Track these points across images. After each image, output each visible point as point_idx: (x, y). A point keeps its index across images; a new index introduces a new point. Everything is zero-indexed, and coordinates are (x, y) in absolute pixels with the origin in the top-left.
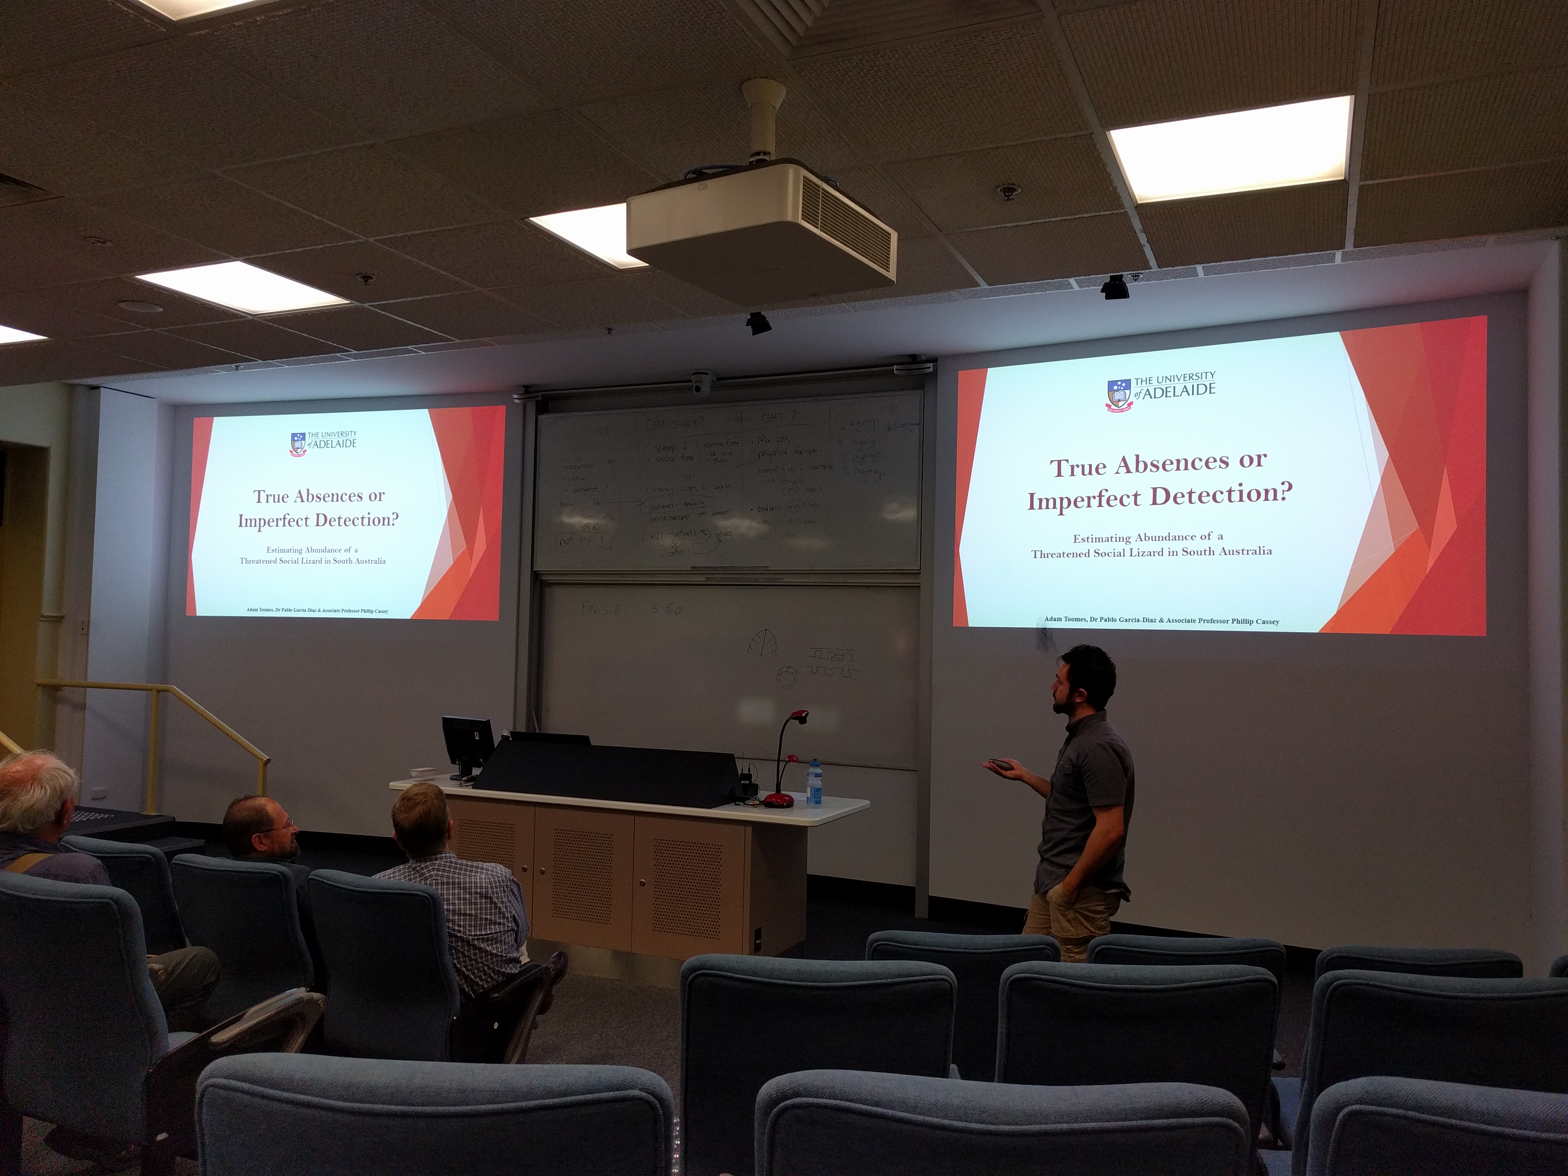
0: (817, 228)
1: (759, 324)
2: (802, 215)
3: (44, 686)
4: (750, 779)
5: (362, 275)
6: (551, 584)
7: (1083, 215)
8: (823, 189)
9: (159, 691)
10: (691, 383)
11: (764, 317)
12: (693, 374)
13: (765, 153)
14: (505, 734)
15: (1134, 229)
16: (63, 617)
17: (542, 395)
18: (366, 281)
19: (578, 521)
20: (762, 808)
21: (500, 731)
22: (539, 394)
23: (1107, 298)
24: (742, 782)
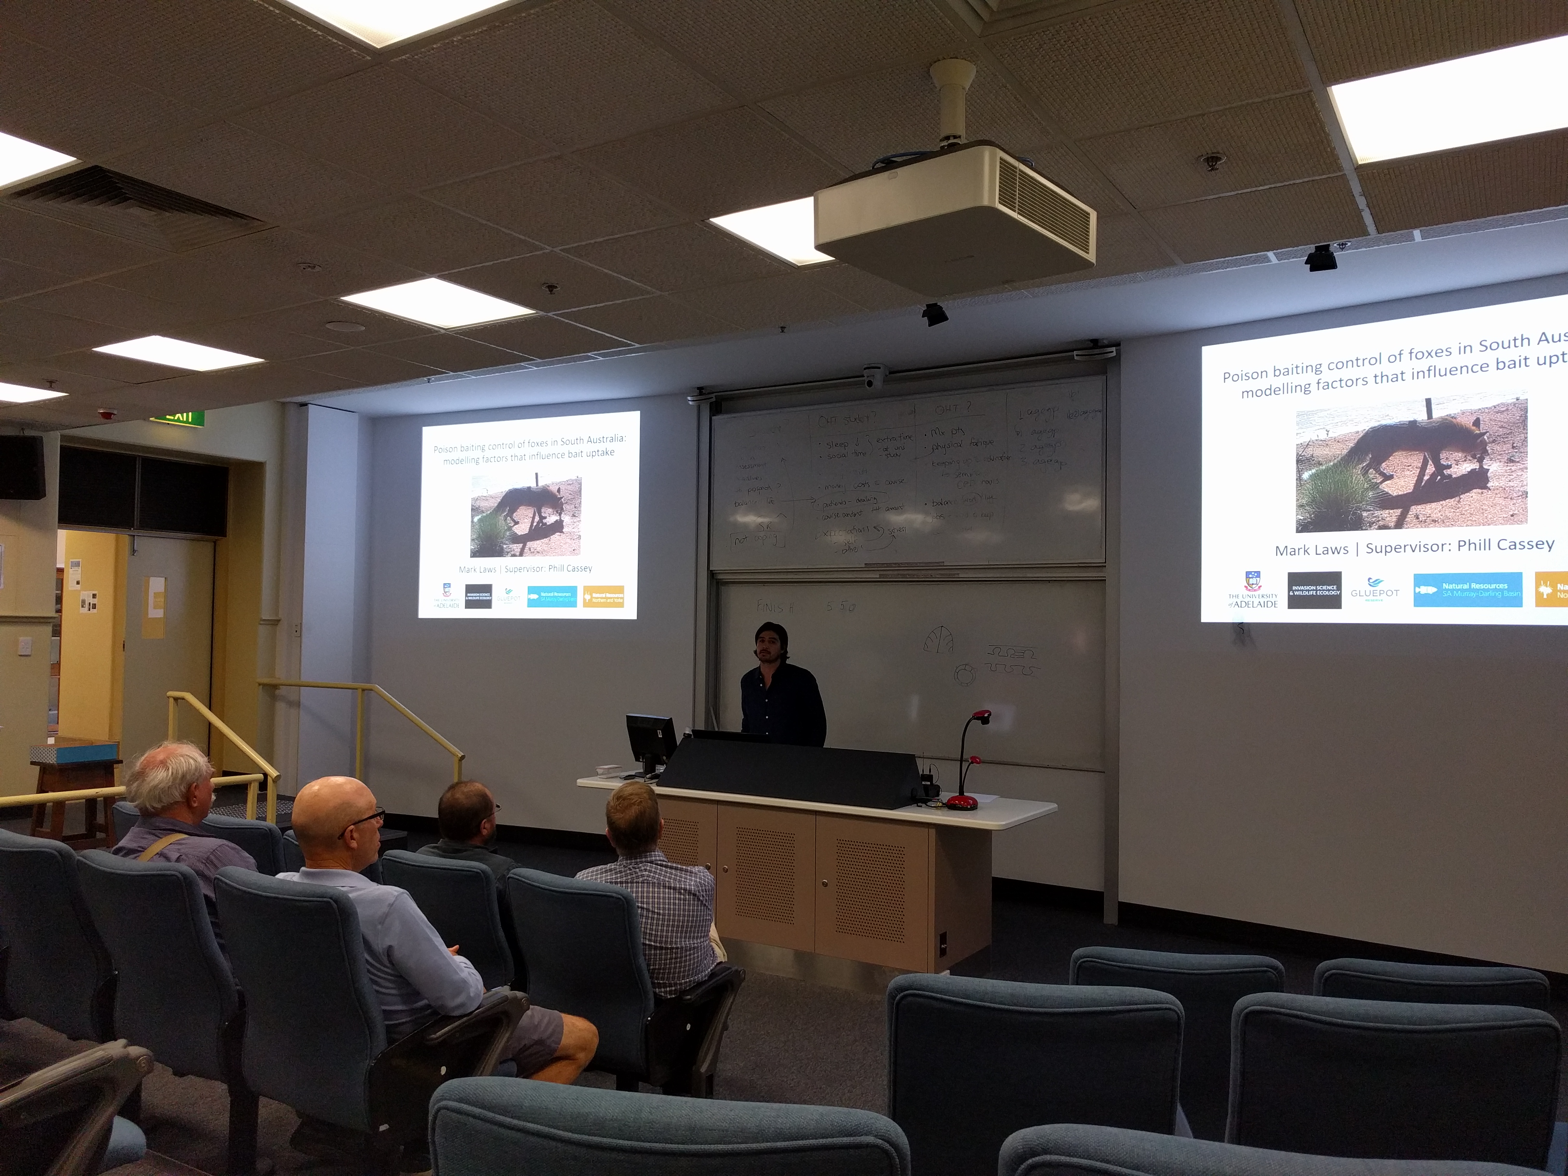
0: (1015, 211)
1: (935, 315)
2: (1000, 198)
3: (264, 685)
4: (931, 781)
5: (547, 285)
6: (727, 583)
7: (1294, 182)
8: (1020, 170)
9: (363, 690)
10: (863, 378)
11: (941, 308)
12: (865, 369)
13: (955, 137)
14: (687, 732)
15: (1352, 192)
16: (279, 621)
17: (715, 396)
18: (551, 291)
19: (750, 519)
20: (945, 811)
21: (682, 729)
22: (713, 395)
23: (1312, 270)
24: (923, 783)
